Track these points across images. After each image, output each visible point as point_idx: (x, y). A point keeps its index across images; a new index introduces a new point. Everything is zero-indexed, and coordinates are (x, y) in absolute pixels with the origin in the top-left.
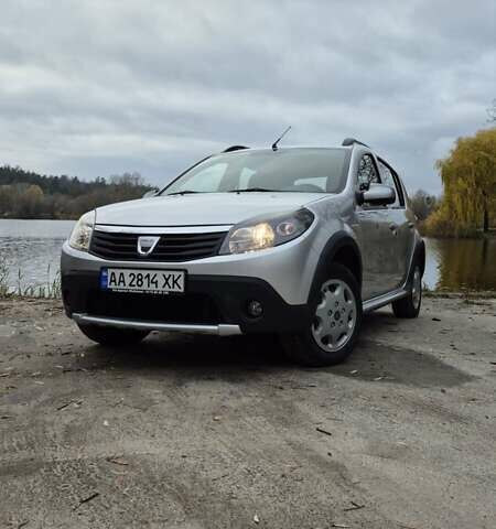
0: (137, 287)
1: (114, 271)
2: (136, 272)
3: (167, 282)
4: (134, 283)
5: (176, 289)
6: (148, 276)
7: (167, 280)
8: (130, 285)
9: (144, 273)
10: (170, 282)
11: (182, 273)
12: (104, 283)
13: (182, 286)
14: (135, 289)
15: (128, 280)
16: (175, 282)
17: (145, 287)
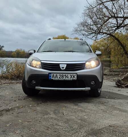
0: (62, 79)
1: (53, 74)
2: (61, 74)
3: (71, 77)
4: (61, 77)
5: (74, 79)
6: (65, 75)
7: (71, 76)
8: (59, 78)
9: (64, 75)
10: (72, 77)
11: (76, 74)
12: (50, 78)
13: (76, 78)
14: (61, 79)
15: (58, 77)
16: (74, 77)
17: (64, 78)
